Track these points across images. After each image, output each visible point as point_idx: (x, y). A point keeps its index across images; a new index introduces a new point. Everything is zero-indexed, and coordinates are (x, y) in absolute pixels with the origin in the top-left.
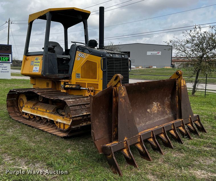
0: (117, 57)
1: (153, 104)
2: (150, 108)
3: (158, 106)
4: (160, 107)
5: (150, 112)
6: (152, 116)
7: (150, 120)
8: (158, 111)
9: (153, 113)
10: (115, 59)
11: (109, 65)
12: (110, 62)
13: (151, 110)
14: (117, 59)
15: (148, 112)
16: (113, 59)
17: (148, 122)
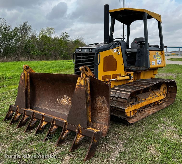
0: (85, 51)
1: (64, 96)
2: (59, 99)
3: (69, 100)
4: (70, 102)
5: (58, 102)
6: (59, 106)
7: (54, 108)
8: (67, 105)
9: (61, 105)
10: (82, 53)
11: (78, 59)
12: (78, 56)
13: (60, 101)
14: (86, 53)
15: (57, 102)
16: (81, 53)
17: (51, 109)
